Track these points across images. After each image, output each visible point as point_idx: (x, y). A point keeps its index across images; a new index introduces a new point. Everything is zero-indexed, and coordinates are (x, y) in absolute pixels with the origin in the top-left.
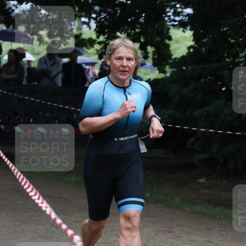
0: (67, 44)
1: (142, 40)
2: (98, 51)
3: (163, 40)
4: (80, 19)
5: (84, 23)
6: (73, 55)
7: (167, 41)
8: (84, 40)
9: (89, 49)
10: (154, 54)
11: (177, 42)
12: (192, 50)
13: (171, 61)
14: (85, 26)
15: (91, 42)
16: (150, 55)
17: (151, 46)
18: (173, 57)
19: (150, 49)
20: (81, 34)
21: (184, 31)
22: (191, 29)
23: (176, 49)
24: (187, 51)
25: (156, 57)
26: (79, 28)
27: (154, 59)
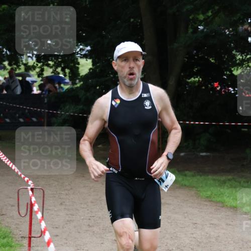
0: (20, 69)
1: (62, 66)
2: (37, 73)
3: (74, 65)
4: (27, 55)
5: (29, 57)
6: (24, 76)
7: (77, 66)
8: (30, 66)
9: (32, 71)
10: (69, 73)
11: (83, 66)
12: (91, 71)
13: (79, 77)
14: (30, 59)
15: (34, 68)
16: (67, 74)
17: (68, 68)
18: (81, 75)
19: (67, 71)
20: (28, 63)
21: (87, 60)
22: (90, 58)
23: (82, 70)
24: (88, 71)
25: (71, 75)
26: (26, 60)
27: (69, 76)
